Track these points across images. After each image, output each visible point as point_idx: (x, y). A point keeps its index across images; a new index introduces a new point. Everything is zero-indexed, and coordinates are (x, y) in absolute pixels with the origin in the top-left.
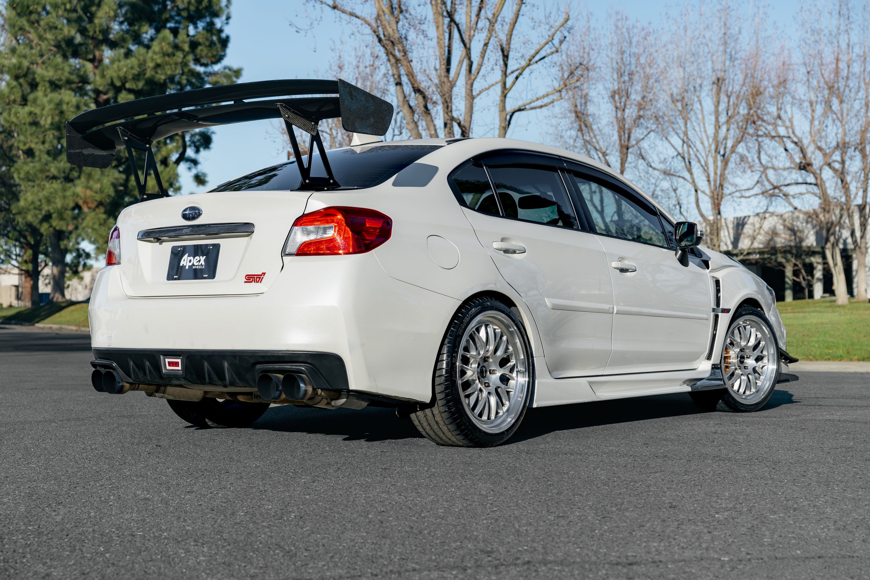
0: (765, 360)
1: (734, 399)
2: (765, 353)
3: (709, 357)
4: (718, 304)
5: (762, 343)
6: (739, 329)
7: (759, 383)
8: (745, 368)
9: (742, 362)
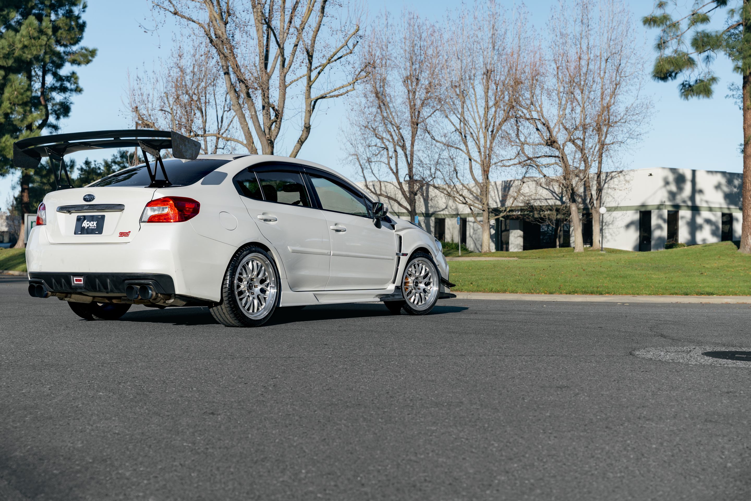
0: (432, 285)
1: (410, 307)
2: (431, 280)
3: (394, 282)
4: (400, 251)
5: (430, 274)
6: (414, 266)
7: (427, 298)
8: (419, 289)
9: (417, 286)
